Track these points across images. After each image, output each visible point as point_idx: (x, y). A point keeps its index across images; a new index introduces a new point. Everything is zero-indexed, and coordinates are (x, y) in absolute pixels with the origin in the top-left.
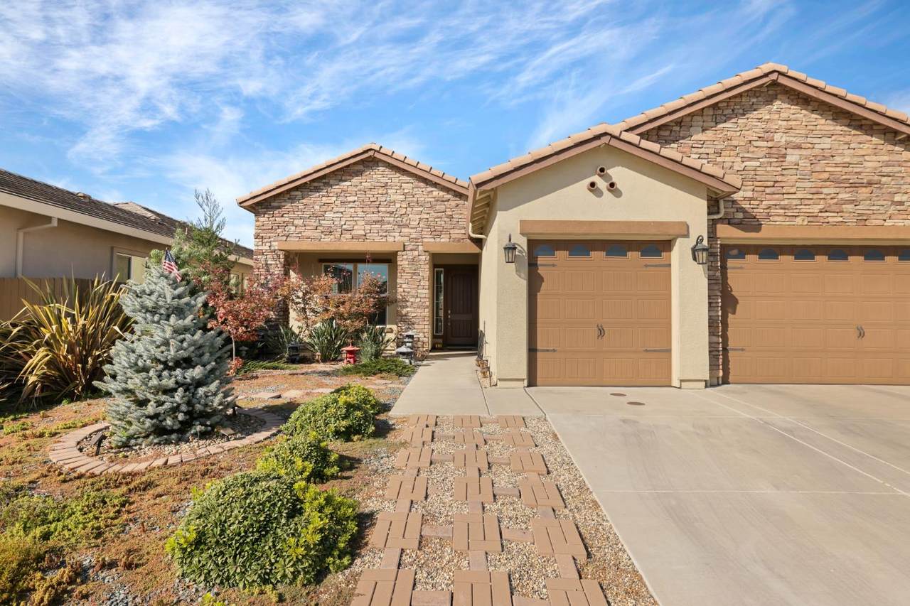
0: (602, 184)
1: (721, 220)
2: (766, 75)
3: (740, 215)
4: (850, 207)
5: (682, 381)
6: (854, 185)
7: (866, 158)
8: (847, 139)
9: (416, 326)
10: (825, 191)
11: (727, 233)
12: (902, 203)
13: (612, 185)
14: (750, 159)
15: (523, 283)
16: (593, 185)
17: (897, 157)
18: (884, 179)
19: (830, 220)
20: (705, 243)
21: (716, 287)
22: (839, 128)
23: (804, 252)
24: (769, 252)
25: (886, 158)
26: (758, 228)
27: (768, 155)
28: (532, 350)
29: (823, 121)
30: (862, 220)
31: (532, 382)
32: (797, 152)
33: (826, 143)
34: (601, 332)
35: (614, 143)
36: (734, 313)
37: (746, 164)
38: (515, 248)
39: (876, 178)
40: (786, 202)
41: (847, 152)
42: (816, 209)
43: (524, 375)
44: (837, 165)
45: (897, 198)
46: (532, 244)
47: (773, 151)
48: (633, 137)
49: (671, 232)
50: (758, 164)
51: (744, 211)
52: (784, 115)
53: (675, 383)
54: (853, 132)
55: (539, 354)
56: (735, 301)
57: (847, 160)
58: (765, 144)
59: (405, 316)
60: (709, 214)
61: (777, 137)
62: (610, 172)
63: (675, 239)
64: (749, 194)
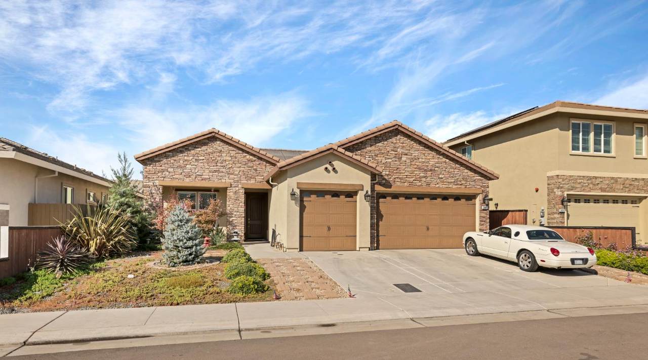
0: (330, 168)
1: (377, 183)
2: (394, 126)
3: (384, 181)
4: (424, 179)
5: (360, 248)
6: (426, 171)
7: (430, 160)
8: (424, 152)
9: (237, 227)
10: (416, 172)
11: (378, 188)
12: (442, 178)
13: (334, 169)
14: (389, 159)
15: (298, 209)
16: (326, 168)
17: (440, 160)
18: (436, 169)
19: (417, 184)
20: (369, 193)
21: (374, 210)
22: (421, 147)
23: (408, 196)
24: (395, 196)
25: (437, 160)
26: (390, 186)
27: (395, 157)
28: (301, 237)
29: (415, 145)
30: (428, 184)
31: (301, 250)
32: (406, 156)
33: (416, 154)
34: (329, 229)
35: (335, 152)
36: (382, 221)
37: (387, 160)
38: (295, 194)
39: (433, 168)
40: (401, 176)
41: (424, 157)
42: (412, 180)
43: (298, 246)
44: (420, 162)
45: (440, 176)
46: (302, 192)
47: (397, 155)
48: (340, 150)
49: (357, 188)
50: (391, 161)
51: (385, 180)
52: (401, 141)
53: (358, 249)
54: (426, 150)
55: (304, 238)
56: (382, 216)
57: (423, 160)
58: (394, 153)
59: (232, 222)
60: (371, 181)
61: (399, 150)
62: (333, 163)
63: (358, 191)
64: (388, 173)
